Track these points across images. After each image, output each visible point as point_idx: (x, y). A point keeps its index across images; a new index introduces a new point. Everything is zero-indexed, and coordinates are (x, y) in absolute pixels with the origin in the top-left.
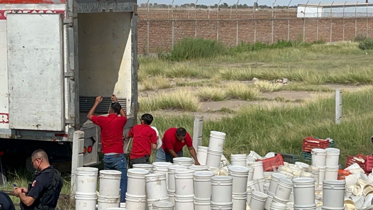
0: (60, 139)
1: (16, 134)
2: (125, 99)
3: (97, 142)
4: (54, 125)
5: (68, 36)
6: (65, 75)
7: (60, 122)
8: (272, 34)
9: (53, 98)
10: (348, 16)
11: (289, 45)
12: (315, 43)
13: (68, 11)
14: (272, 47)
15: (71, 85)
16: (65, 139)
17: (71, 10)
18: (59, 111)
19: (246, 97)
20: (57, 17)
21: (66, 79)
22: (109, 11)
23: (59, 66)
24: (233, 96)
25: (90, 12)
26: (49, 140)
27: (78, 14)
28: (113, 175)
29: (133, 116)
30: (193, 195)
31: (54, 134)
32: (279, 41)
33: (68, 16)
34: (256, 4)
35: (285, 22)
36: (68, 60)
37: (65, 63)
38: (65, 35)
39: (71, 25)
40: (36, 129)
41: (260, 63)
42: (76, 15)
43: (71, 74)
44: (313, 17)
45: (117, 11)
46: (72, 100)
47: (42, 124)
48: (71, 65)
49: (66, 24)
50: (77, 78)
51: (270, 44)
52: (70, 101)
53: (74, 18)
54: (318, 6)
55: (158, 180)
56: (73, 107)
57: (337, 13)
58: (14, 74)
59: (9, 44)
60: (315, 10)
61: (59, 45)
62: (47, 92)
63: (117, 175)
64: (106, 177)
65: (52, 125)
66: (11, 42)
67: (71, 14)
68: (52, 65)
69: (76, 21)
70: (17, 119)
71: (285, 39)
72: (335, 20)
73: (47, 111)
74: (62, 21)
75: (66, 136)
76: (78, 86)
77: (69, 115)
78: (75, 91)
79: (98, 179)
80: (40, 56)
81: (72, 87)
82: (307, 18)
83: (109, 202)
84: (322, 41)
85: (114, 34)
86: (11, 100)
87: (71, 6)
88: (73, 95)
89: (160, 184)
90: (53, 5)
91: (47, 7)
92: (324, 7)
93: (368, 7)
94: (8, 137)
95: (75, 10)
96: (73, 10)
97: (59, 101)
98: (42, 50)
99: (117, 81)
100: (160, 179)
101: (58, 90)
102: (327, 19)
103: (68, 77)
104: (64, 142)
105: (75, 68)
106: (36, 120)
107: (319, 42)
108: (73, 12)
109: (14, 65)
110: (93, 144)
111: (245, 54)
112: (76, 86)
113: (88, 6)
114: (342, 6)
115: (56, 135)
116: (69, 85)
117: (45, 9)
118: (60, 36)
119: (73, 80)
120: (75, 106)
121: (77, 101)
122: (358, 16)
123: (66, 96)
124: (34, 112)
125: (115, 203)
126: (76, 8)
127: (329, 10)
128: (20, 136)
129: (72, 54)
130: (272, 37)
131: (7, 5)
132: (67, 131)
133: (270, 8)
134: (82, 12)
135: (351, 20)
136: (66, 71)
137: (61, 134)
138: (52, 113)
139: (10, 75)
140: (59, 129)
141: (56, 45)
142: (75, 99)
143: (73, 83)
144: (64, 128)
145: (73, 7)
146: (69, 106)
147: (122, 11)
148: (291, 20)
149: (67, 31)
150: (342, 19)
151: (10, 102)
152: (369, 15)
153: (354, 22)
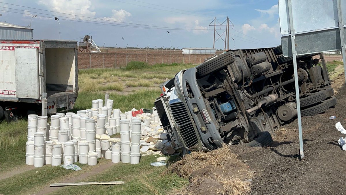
0: (37, 102)
1: (20, 100)
2: (73, 86)
3: (56, 104)
4: (35, 96)
5: (40, 58)
6: (40, 75)
7: (37, 95)
8: (170, 60)
9: (34, 85)
10: (202, 53)
11: (177, 65)
12: (188, 64)
13: (40, 47)
14: (169, 66)
15: (42, 79)
16: (40, 102)
17: (42, 46)
18: (37, 90)
19: (147, 86)
20: (36, 49)
21: (40, 76)
22: (62, 47)
23: (37, 71)
24: (141, 85)
25: (52, 47)
26: (33, 103)
27: (45, 48)
28: (43, 118)
29: (76, 93)
30: (80, 127)
31: (35, 100)
32: (173, 63)
33: (41, 49)
34: (174, 48)
35: (176, 55)
36: (41, 68)
37: (40, 69)
38: (39, 57)
39: (42, 53)
40: (27, 98)
41: (162, 72)
42: (44, 49)
43: (42, 74)
44: (187, 53)
45: (67, 48)
46: (43, 86)
47: (30, 96)
48: (42, 70)
49: (40, 52)
50: (45, 75)
51: (169, 64)
52: (42, 86)
53: (43, 50)
54: (190, 49)
55: (64, 121)
56: (43, 89)
57: (198, 52)
58: (18, 74)
59: (16, 61)
60: (188, 51)
61: (36, 62)
62: (32, 82)
63: (45, 118)
64: (40, 119)
65: (34, 96)
66: (17, 60)
67: (42, 48)
68: (34, 70)
69: (44, 51)
70: (19, 93)
71: (175, 62)
72: (197, 55)
73: (32, 90)
74: (38, 51)
75: (40, 101)
76: (46, 79)
77: (41, 92)
78: (44, 81)
79: (37, 119)
80: (29, 66)
81: (42, 80)
82: (185, 54)
83: (41, 130)
84: (191, 63)
85: (68, 58)
86: (17, 85)
87: (42, 45)
88: (43, 83)
89: (66, 123)
90: (34, 45)
91: (32, 45)
92: (193, 49)
93: (211, 50)
94: (16, 101)
95: (44, 46)
96: (43, 46)
97: (37, 86)
98: (29, 64)
99: (69, 78)
100: (66, 120)
101: (36, 81)
102: (193, 55)
103: (41, 75)
104: (40, 104)
105: (44, 71)
106: (27, 94)
107: (189, 64)
108: (43, 48)
109: (18, 70)
110: (54, 104)
111: (157, 68)
112: (44, 79)
113: (51, 45)
114: (200, 49)
115: (36, 100)
116: (41, 79)
117: (31, 46)
118: (37, 58)
119: (43, 77)
120: (44, 88)
121: (45, 86)
122: (207, 53)
123: (40, 84)
124: (26, 91)
125: (44, 130)
126: (44, 45)
127: (194, 51)
128: (21, 101)
129: (42, 66)
130: (170, 62)
131: (15, 44)
132: (41, 99)
133: (180, 50)
134: (48, 48)
135: (204, 55)
136: (40, 73)
137: (38, 100)
138: (34, 91)
139: (16, 74)
140: (37, 98)
141: (35, 62)
142: (44, 85)
143: (43, 78)
144: (39, 98)
145: (43, 45)
146: (41, 88)
147: (69, 48)
148: (178, 55)
149: (40, 55)
150: (200, 54)
151: (16, 86)
152: (211, 53)
153: (205, 56)
